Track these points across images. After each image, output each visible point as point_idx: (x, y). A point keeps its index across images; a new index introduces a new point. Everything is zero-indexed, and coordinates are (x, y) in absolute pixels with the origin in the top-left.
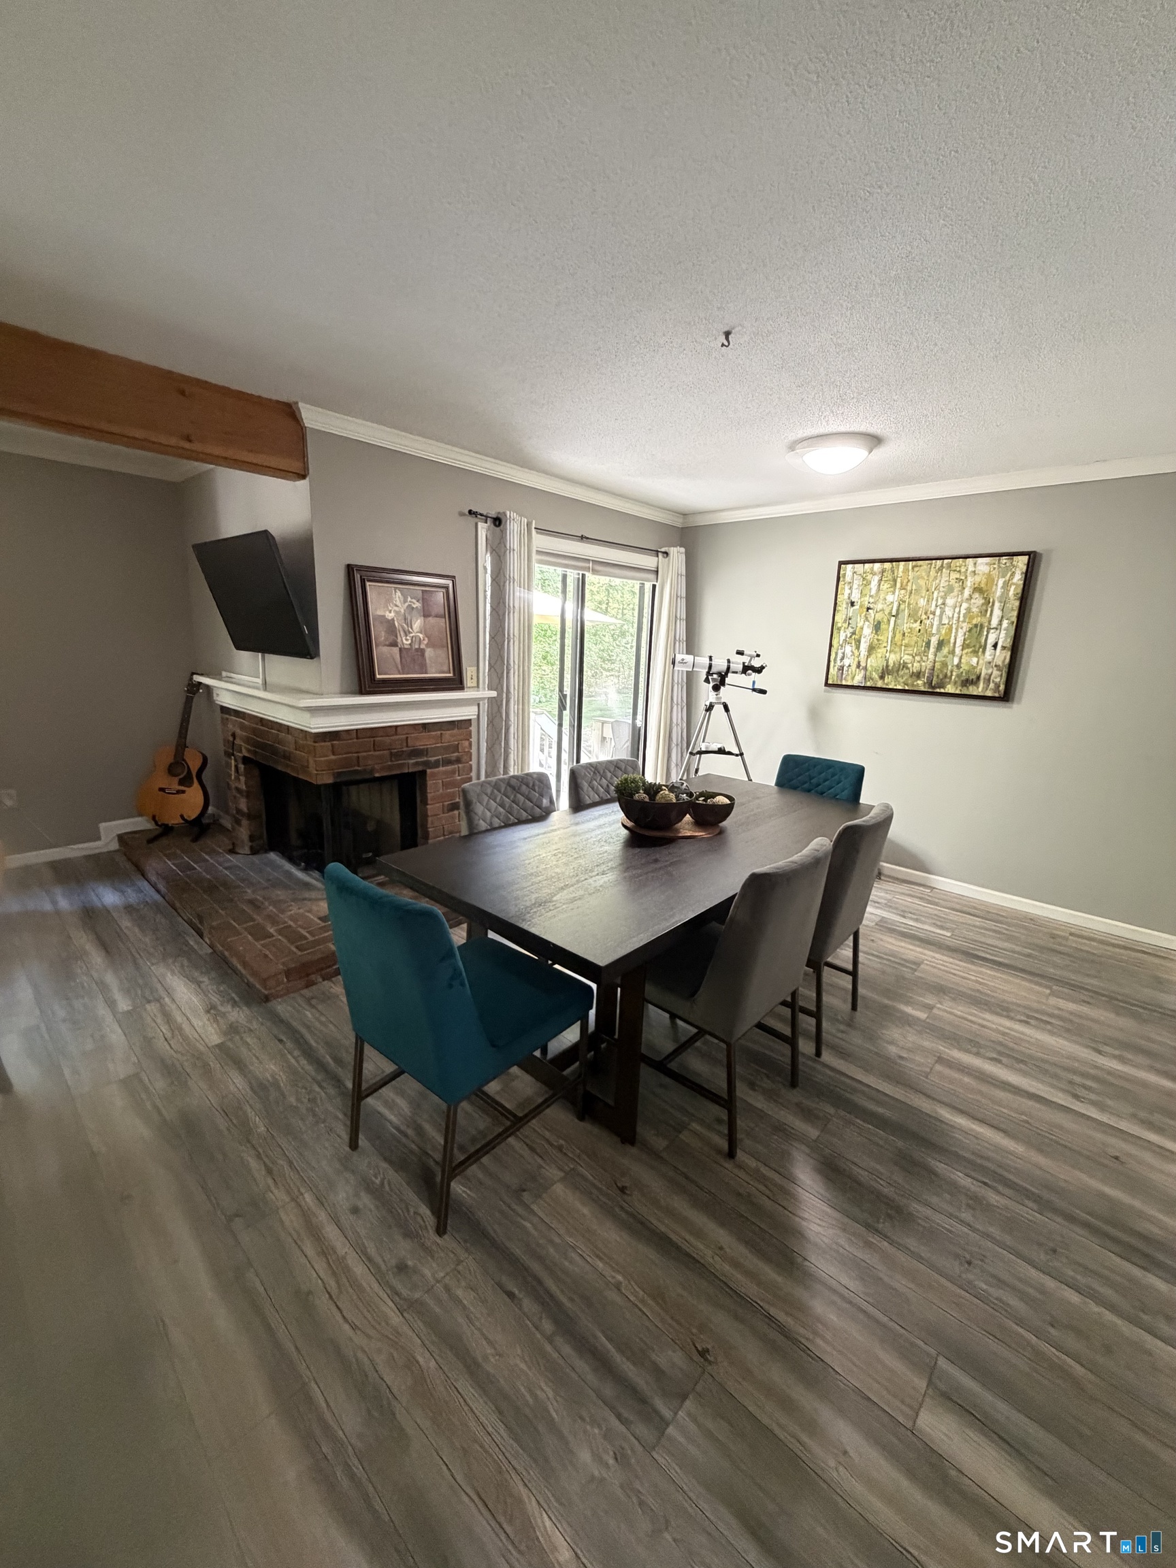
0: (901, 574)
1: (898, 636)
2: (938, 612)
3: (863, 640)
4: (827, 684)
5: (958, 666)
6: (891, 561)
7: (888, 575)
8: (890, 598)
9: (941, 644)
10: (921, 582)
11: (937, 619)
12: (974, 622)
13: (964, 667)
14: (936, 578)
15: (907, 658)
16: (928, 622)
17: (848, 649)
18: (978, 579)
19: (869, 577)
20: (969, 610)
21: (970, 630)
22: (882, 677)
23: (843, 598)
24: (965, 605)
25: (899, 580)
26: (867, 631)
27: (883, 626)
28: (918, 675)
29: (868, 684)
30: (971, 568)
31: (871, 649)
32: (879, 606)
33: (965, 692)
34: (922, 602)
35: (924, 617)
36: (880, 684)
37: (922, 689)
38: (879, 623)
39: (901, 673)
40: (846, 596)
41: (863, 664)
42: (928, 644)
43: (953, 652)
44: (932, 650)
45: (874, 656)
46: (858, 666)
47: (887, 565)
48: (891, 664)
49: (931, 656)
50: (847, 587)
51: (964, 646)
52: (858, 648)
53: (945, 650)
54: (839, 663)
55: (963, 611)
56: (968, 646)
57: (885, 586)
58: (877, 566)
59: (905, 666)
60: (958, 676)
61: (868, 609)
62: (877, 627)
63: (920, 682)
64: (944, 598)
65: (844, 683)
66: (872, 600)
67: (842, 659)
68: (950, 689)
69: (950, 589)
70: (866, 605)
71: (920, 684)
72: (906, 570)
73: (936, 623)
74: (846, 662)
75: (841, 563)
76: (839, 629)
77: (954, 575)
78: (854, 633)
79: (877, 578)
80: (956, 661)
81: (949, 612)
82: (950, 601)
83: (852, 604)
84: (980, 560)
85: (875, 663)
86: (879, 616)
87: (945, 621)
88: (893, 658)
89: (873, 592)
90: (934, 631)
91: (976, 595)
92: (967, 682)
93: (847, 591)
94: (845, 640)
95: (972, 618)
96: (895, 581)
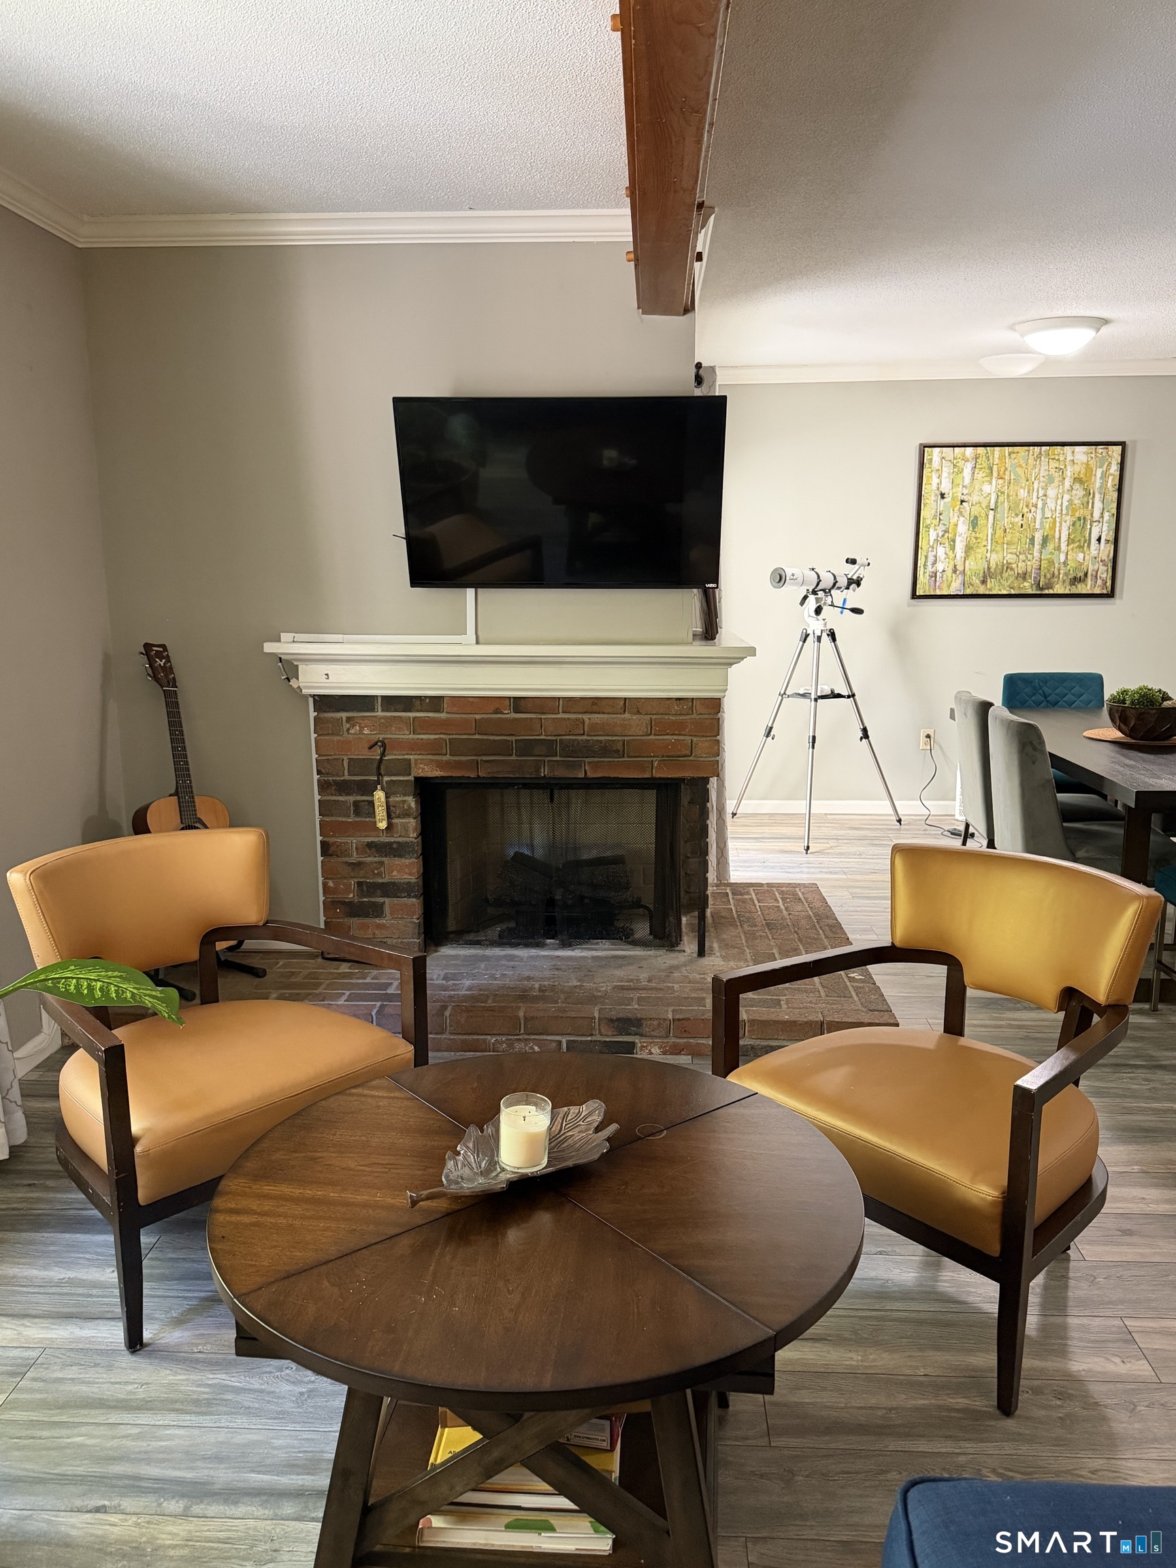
0: (996, 461)
1: (1000, 533)
2: (1040, 505)
3: (958, 539)
4: (914, 596)
5: (1065, 563)
6: (985, 445)
7: (982, 461)
8: (987, 488)
9: (1045, 540)
10: (1020, 471)
11: (1039, 512)
12: (1077, 515)
13: (1071, 564)
14: (1035, 466)
15: (1010, 558)
16: (1030, 515)
17: (941, 551)
18: (1077, 468)
19: (961, 463)
20: (1070, 501)
21: (1074, 524)
22: (984, 582)
23: (929, 489)
24: (1067, 497)
25: (995, 468)
26: (963, 528)
27: (981, 522)
28: (1024, 576)
29: (968, 592)
30: (1069, 458)
31: (968, 549)
32: (975, 498)
33: (1074, 591)
34: (1023, 493)
35: (1025, 510)
36: (982, 591)
37: (1030, 591)
38: (976, 518)
39: (1005, 575)
40: (934, 486)
41: (960, 568)
42: (1032, 540)
43: (1059, 548)
44: (1037, 547)
45: (972, 557)
46: (955, 571)
47: (981, 450)
48: (993, 565)
49: (1036, 554)
50: (934, 476)
51: (1070, 541)
52: (953, 548)
53: (1050, 547)
54: (930, 569)
55: (1065, 504)
56: (1073, 542)
57: (980, 475)
58: (969, 450)
59: (1009, 567)
60: (1066, 574)
61: (962, 501)
62: (974, 523)
63: (1026, 584)
64: (1045, 489)
65: (938, 592)
66: (965, 491)
67: (935, 563)
68: (1059, 589)
69: (1051, 480)
70: (960, 497)
71: (1028, 588)
72: (1002, 458)
73: (1039, 517)
74: (940, 567)
75: (924, 447)
76: (928, 527)
77: (1053, 464)
78: (946, 531)
79: (969, 466)
80: (1062, 558)
81: (1051, 504)
82: (1052, 493)
83: (943, 496)
84: (1077, 448)
85: (975, 565)
86: (976, 510)
87: (1048, 514)
88: (995, 559)
89: (967, 481)
90: (1038, 526)
91: (1077, 486)
92: (1075, 580)
93: (935, 481)
94: (936, 540)
95: (1074, 511)
96: (991, 469)
